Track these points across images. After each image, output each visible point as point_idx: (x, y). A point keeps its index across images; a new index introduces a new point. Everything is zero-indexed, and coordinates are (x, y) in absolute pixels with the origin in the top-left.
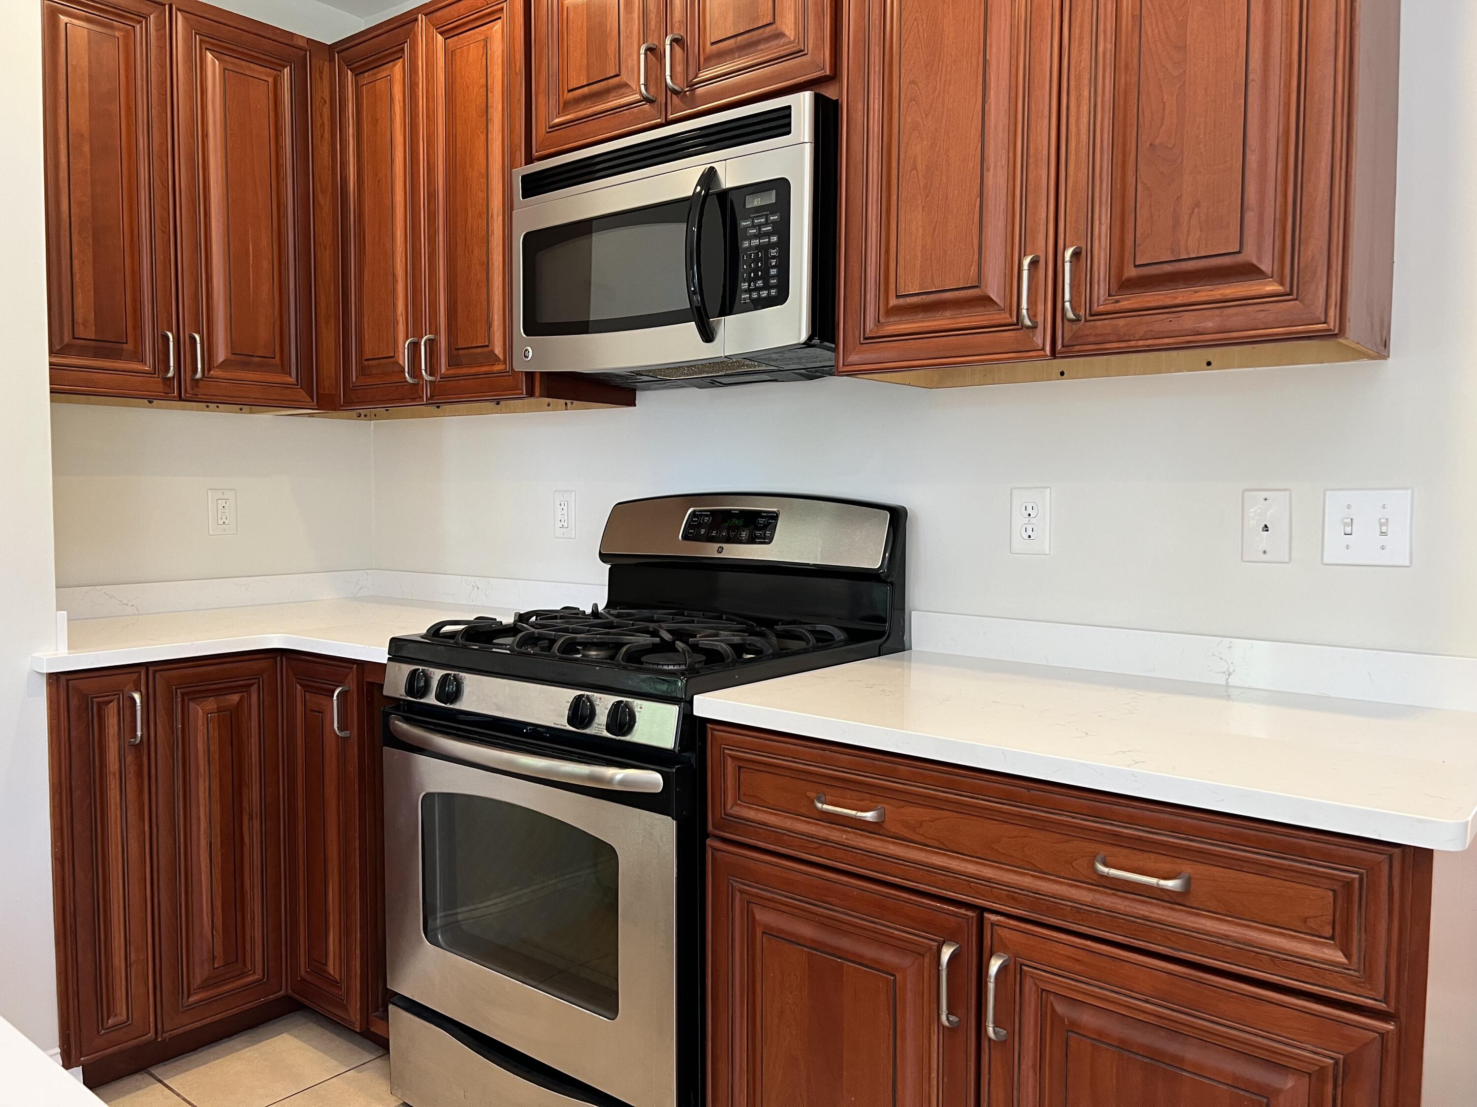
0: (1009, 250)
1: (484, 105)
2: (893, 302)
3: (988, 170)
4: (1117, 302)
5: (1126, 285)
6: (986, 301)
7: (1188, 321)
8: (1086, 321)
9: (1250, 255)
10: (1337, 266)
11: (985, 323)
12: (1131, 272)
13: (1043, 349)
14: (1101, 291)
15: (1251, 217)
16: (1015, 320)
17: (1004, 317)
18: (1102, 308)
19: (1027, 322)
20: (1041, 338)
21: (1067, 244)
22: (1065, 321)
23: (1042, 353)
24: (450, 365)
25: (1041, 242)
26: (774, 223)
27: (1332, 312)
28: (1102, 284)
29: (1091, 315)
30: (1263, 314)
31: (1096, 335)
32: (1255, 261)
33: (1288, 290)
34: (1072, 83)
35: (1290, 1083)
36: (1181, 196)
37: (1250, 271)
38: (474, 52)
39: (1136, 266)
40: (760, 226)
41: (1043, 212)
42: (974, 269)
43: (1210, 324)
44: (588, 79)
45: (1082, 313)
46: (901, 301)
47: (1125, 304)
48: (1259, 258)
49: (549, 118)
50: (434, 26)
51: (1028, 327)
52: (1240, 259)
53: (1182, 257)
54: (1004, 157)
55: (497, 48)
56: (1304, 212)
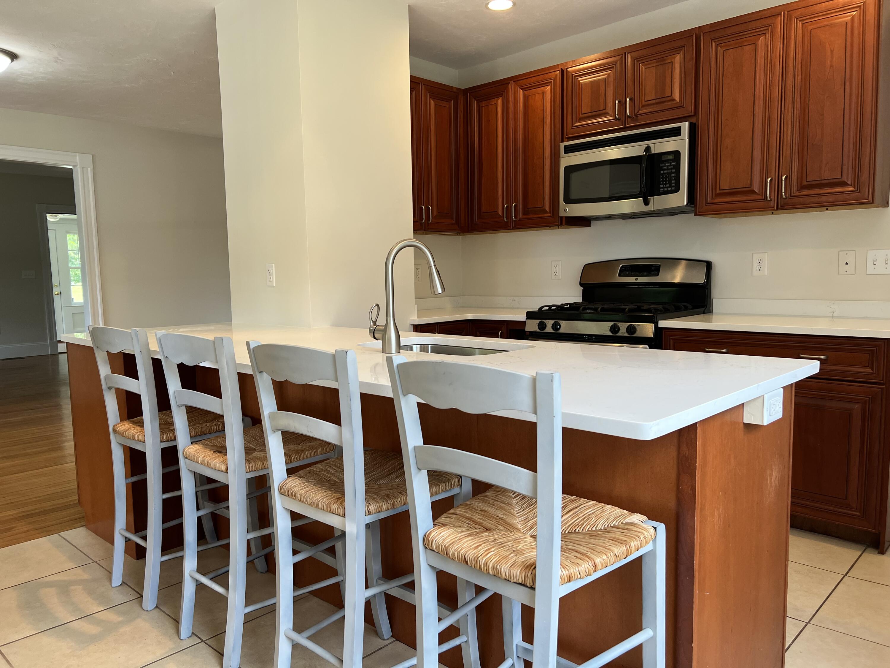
0: (762, 175)
1: (543, 117)
2: (718, 191)
3: (754, 149)
4: (800, 192)
5: (803, 187)
6: (753, 192)
7: (824, 199)
8: (789, 198)
9: (844, 179)
10: (871, 182)
11: (753, 199)
12: (805, 183)
13: (774, 207)
14: (794, 189)
15: (845, 167)
16: (764, 198)
17: (760, 197)
18: (795, 194)
19: (769, 199)
20: (773, 204)
21: (783, 174)
22: (782, 199)
23: (773, 209)
24: (524, 214)
25: (773, 173)
26: (674, 165)
27: (870, 196)
28: (795, 187)
29: (791, 197)
30: (848, 197)
31: (793, 203)
32: (846, 181)
33: (857, 190)
34: (785, 123)
35: (856, 406)
36: (822, 160)
37: (845, 184)
38: (538, 98)
39: (807, 182)
40: (668, 166)
41: (774, 164)
42: (749, 182)
43: (830, 199)
44: (591, 110)
45: (788, 196)
46: (722, 191)
47: (802, 193)
48: (848, 181)
49: (572, 123)
50: (518, 86)
51: (769, 200)
52: (841, 180)
53: (822, 179)
54: (760, 146)
55: (548, 97)
56: (861, 167)
